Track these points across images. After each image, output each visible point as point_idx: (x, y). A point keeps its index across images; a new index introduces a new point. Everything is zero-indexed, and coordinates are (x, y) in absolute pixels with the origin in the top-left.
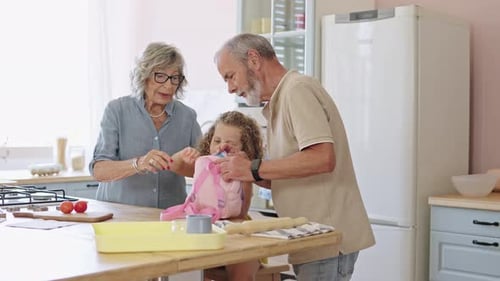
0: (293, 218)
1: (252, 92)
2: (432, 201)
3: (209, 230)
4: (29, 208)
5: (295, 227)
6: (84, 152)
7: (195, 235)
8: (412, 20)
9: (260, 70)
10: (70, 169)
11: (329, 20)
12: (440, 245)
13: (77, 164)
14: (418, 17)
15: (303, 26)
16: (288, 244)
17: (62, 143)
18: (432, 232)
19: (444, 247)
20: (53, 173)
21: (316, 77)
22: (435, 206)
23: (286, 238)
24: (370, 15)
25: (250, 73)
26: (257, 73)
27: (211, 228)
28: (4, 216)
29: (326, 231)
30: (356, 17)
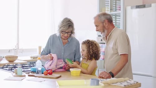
1: (104, 33)
3: (98, 84)
5: (125, 81)
7: (93, 86)
9: (107, 27)
11: (129, 8)
15: (120, 10)
21: (124, 30)
23: (123, 86)
24: (143, 6)
25: (104, 27)
26: (106, 27)
28: (25, 76)
29: (136, 83)
30: (138, 7)
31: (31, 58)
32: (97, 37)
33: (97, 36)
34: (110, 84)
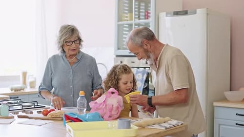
0: (164, 117)
2: (215, 104)
3: (129, 127)
4: (23, 112)
5: (165, 122)
6: (35, 79)
8: (205, 15)
10: (29, 87)
11: (163, 15)
12: (219, 125)
13: (32, 85)
14: (208, 14)
16: (165, 132)
17: (25, 74)
18: (215, 119)
19: (221, 126)
20: (21, 89)
22: (216, 106)
23: (164, 129)
24: (184, 13)
27: (130, 125)
28: (13, 117)
29: (180, 124)
30: (177, 13)
31: (12, 90)
32: (114, 58)
33: (115, 56)
34: (143, 126)
